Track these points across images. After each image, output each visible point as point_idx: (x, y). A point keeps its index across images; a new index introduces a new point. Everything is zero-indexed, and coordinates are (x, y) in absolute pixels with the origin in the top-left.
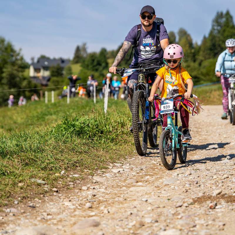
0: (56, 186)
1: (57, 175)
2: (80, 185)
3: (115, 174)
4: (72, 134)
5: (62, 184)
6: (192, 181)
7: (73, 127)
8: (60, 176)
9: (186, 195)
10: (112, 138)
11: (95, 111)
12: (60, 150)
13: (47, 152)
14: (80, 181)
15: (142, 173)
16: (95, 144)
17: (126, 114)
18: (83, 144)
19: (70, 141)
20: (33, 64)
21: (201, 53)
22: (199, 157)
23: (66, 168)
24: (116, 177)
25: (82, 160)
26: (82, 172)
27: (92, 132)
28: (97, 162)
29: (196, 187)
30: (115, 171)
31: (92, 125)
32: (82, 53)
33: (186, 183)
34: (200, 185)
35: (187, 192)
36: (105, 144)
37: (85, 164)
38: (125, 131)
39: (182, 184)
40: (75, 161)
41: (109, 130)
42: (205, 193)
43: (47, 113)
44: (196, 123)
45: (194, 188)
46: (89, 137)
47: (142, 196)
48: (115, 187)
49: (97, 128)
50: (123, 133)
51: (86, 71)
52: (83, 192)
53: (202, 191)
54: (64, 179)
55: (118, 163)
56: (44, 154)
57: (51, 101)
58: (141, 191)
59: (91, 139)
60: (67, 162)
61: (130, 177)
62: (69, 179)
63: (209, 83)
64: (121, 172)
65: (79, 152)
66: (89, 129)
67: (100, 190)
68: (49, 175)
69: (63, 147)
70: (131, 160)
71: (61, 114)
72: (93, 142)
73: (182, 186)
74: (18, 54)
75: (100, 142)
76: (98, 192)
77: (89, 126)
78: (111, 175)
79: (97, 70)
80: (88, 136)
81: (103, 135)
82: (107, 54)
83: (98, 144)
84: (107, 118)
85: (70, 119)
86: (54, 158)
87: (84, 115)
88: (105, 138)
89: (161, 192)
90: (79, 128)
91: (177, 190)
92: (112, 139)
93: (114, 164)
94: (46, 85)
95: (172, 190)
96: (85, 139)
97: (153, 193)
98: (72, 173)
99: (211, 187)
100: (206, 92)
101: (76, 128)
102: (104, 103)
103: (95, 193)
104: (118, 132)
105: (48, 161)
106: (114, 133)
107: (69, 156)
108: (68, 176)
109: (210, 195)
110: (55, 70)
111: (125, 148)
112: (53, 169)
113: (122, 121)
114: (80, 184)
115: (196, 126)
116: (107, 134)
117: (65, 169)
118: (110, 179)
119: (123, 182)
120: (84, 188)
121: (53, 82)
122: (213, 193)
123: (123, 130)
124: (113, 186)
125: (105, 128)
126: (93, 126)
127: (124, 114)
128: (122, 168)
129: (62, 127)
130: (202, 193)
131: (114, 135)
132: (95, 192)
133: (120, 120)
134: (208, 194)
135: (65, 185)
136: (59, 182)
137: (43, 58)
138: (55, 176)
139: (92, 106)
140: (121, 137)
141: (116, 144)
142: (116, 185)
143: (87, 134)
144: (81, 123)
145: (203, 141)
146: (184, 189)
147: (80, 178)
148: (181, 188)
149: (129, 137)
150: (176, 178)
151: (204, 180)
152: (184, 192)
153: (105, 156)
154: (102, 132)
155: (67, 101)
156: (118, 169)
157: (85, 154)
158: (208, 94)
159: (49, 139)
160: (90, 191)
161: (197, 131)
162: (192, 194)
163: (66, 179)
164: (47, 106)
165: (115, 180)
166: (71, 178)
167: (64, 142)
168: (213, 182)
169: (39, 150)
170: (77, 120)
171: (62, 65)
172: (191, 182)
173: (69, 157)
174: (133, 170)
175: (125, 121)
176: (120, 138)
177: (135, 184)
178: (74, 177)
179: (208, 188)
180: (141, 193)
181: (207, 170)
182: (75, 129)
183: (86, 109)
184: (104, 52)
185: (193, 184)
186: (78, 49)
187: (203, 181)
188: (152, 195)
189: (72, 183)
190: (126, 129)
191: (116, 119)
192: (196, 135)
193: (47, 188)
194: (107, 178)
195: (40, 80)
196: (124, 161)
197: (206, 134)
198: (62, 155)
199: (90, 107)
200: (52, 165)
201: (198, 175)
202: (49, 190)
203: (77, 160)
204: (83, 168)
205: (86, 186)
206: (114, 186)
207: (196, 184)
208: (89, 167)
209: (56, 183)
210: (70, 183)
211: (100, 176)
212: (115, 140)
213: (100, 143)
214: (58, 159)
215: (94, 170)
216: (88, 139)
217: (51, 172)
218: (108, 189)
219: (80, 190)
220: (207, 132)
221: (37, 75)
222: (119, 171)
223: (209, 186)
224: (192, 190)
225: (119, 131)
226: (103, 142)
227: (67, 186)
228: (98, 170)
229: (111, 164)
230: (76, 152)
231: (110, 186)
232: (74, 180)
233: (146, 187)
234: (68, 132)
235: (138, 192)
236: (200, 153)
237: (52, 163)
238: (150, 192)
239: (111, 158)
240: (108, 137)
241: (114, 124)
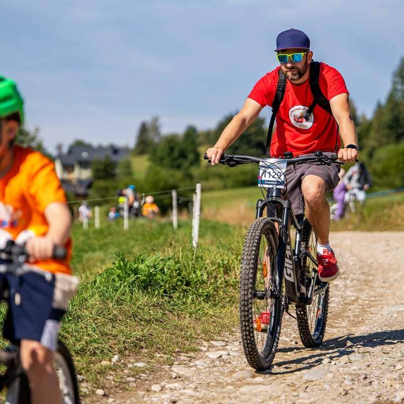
0: (103, 385)
1: (105, 364)
2: (147, 382)
3: (213, 361)
4: (133, 287)
5: (114, 381)
6: (357, 374)
7: (135, 274)
8: (111, 365)
9: (345, 400)
10: (206, 294)
11: (175, 243)
12: (111, 316)
13: (86, 320)
14: (146, 375)
16: (176, 305)
17: (232, 250)
18: (154, 305)
19: (128, 299)
20: (60, 156)
21: (373, 134)
22: (370, 328)
23: (121, 351)
24: (216, 366)
25: (152, 335)
26: (151, 358)
27: (169, 284)
28: (180, 339)
29: (363, 386)
30: (213, 355)
31: (169, 269)
32: (151, 135)
33: (345, 378)
34: (371, 382)
35: (346, 394)
36: (193, 305)
37: (158, 343)
38: (232, 281)
39: (336, 380)
40: (138, 337)
41: (202, 280)
42: (380, 397)
43: (86, 247)
44: (364, 264)
45: (361, 387)
46: (165, 292)
47: (262, 402)
48: (213, 386)
49: (179, 274)
50: (228, 285)
51: (159, 168)
52: (152, 396)
53: (374, 393)
54: (118, 370)
55: (218, 341)
56: (81, 325)
57: (94, 225)
58: (262, 393)
59: (167, 296)
60: (123, 339)
61: (240, 367)
62: (126, 371)
63: (388, 191)
64: (223, 358)
65: (146, 321)
66: (164, 277)
67: (186, 391)
68: (89, 364)
69: (115, 312)
71: (113, 250)
72: (172, 302)
73: (338, 384)
74: (33, 139)
75: (184, 300)
76: (182, 395)
77: (164, 273)
78: (206, 363)
79: (179, 167)
80: (163, 290)
81: (191, 289)
82: (198, 136)
83: (182, 305)
84: (197, 258)
85: (130, 259)
86: (100, 332)
87: (154, 250)
88: (194, 293)
89: (298, 396)
90: (145, 275)
91: (329, 390)
92: (207, 295)
93: (210, 342)
94: (85, 196)
95: (319, 391)
96: (156, 296)
97: (282, 398)
98: (132, 360)
99: (391, 386)
100: (383, 207)
101: (140, 276)
102: (191, 227)
103: (176, 397)
104: (219, 283)
105: (88, 338)
106: (210, 284)
107: (126, 327)
108: (125, 365)
109: (390, 400)
110: (101, 167)
111: (232, 311)
112: (98, 352)
113: (225, 262)
114: (147, 380)
115: (362, 271)
116: (197, 287)
117: (119, 353)
118: (203, 371)
119: (228, 376)
120: (156, 388)
121: (99, 189)
122: (396, 397)
123: (227, 278)
124: (208, 384)
125: (194, 276)
126: (172, 271)
127: (229, 249)
128: (226, 350)
129: (114, 274)
130: (374, 397)
131: (210, 288)
132: (176, 395)
133: (223, 260)
134: (385, 398)
135: (120, 382)
136: (108, 377)
137: (79, 145)
138: (101, 365)
139: (171, 235)
140: (224, 292)
141: (215, 305)
142: (214, 381)
143: (161, 286)
144: (148, 267)
145: (377, 299)
146: (341, 390)
147: (148, 369)
148: (335, 386)
150: (327, 368)
151: (378, 372)
152: (341, 394)
153: (194, 328)
154: (188, 284)
155: (123, 225)
156: (218, 352)
157: (156, 324)
158: (386, 211)
159: (90, 296)
160: (166, 393)
161: (365, 281)
162: (356, 399)
163: (122, 370)
164: (86, 234)
165: (212, 373)
166: (130, 369)
167: (117, 302)
168: (395, 376)
169: (71, 316)
170: (143, 261)
171: (114, 158)
172: (353, 376)
173: (127, 331)
175: (231, 262)
176: (222, 293)
177: (250, 380)
178: (136, 367)
179: (386, 387)
180: (262, 397)
181: (384, 353)
182: (137, 278)
183: (158, 239)
184: (191, 133)
185: (358, 380)
186: (144, 129)
187: (376, 375)
188: (281, 400)
189: (133, 379)
190: (234, 277)
191: (215, 258)
192: (363, 287)
193: (87, 388)
194: (197, 368)
195: (74, 186)
196: (229, 336)
197: (383, 285)
198: (114, 327)
199: (167, 235)
200: (96, 345)
201: (367, 363)
202: (89, 391)
203: (142, 336)
204: (153, 350)
205: (157, 384)
206: (211, 384)
207: (364, 379)
208: (164, 348)
209: (102, 378)
210: (129, 379)
211: (185, 364)
212: (213, 297)
213: (184, 303)
214: (107, 334)
215: (174, 354)
216: (162, 296)
217: (94, 358)
218: (199, 390)
219: (148, 391)
220: (384, 282)
221: (67, 176)
222: (221, 356)
223: (388, 383)
224: (355, 392)
225: (220, 281)
226: (189, 301)
227: (124, 385)
228: (181, 354)
229: (205, 343)
230: (141, 320)
231: (204, 384)
232: (136, 373)
233: (271, 385)
234: (124, 282)
235: (255, 395)
236: (371, 321)
237: (95, 341)
238: (278, 395)
239: (205, 332)
240: (200, 291)
241: (211, 268)
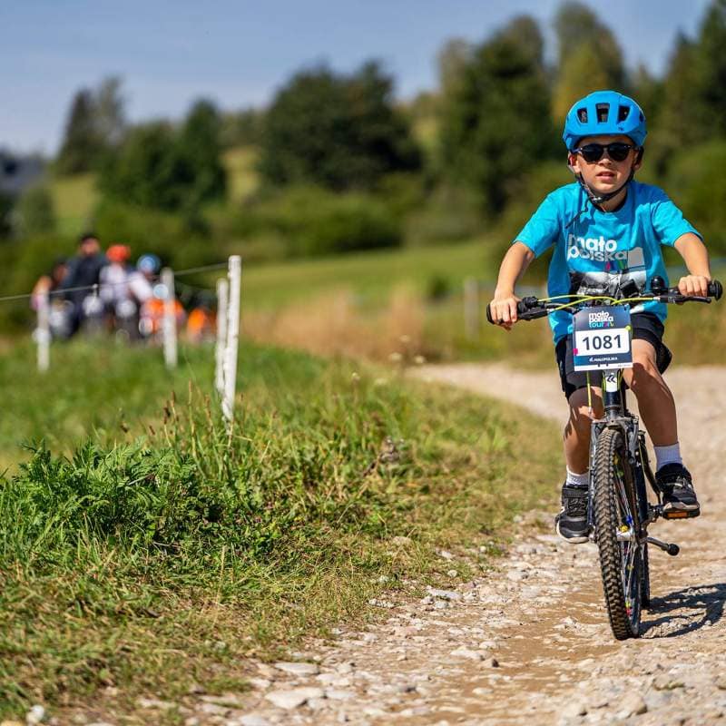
3: (286, 715)
4: (76, 527)
7: (80, 494)
10: (262, 540)
12: (21, 605)
15: (412, 707)
16: (186, 572)
17: (324, 423)
18: (130, 574)
19: (64, 559)
23: (50, 695)
25: (128, 651)
26: (129, 712)
27: (167, 515)
28: (199, 659)
30: (285, 699)
31: (166, 479)
32: (101, 123)
36: (232, 571)
37: (143, 672)
38: (325, 505)
40: (94, 656)
41: (250, 503)
46: (157, 537)
49: (192, 492)
50: (316, 516)
55: (298, 661)
59: (163, 548)
60: (56, 662)
64: (312, 706)
65: (112, 614)
66: (154, 498)
69: (33, 593)
70: (357, 643)
72: (177, 564)
75: (207, 558)
77: (154, 488)
78: (267, 719)
80: (152, 533)
81: (222, 528)
83: (201, 571)
84: (237, 446)
85: (63, 455)
87: (125, 429)
88: (231, 540)
90: (106, 496)
92: (264, 544)
93: (277, 665)
96: (135, 547)
98: (79, 718)
101: (93, 497)
104: (292, 513)
106: (271, 515)
107: (63, 632)
111: (328, 584)
113: (308, 458)
116: (239, 522)
117: (46, 699)
123: (313, 500)
125: (230, 494)
126: (174, 483)
127: (316, 421)
128: (319, 685)
129: (24, 495)
131: (273, 524)
133: (301, 452)
140: (308, 535)
141: (286, 570)
143: (147, 523)
144: (114, 474)
145: (694, 544)
149: (345, 532)
153: (235, 630)
154: (215, 515)
155: (36, 359)
156: (298, 691)
157: (137, 623)
167: (37, 565)
170: (98, 458)
171: (7, 185)
173: (65, 640)
174: (370, 692)
175: (322, 455)
176: (302, 539)
182: (86, 503)
184: (204, 118)
186: (82, 109)
190: (329, 494)
191: (281, 447)
196: (324, 649)
198: (32, 632)
203: (103, 655)
204: (132, 689)
208: (159, 683)
212: (279, 549)
213: (208, 566)
214: (13, 652)
215: (186, 699)
216: (151, 548)
222: (305, 703)
225: (296, 506)
226: (220, 560)
228: (206, 698)
229: (264, 669)
230: (99, 612)
234: (53, 515)
239: (263, 638)
240: (247, 534)
241: (270, 472)
